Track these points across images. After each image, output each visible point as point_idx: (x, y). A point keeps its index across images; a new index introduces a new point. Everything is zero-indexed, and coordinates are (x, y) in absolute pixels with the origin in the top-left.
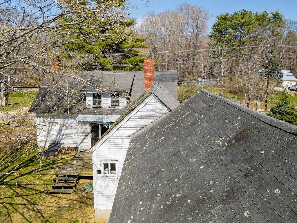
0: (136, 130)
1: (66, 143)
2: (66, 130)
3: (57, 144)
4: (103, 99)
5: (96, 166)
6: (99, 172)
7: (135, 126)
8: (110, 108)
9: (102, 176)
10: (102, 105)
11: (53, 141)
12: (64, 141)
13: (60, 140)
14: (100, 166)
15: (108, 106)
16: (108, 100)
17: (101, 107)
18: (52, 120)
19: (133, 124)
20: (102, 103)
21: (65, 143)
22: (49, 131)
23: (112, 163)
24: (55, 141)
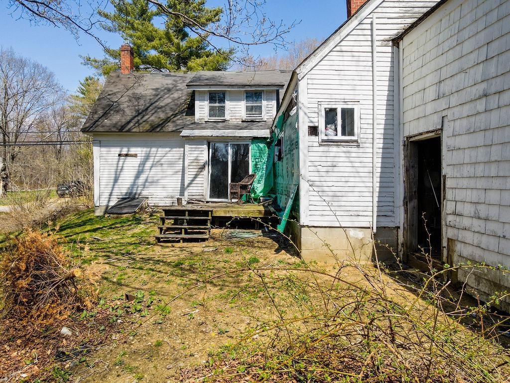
0: (403, 25)
1: (153, 196)
2: (152, 171)
3: (134, 198)
4: (228, 104)
5: (305, 114)
6: (314, 131)
7: (401, 15)
8: (243, 121)
9: (320, 141)
10: (227, 117)
11: (124, 194)
12: (147, 194)
13: (139, 191)
14: (316, 115)
15: (239, 117)
16: (240, 106)
17: (224, 121)
18: (125, 151)
19: (397, 10)
20: (227, 112)
21: (150, 197)
22: (118, 173)
23: (345, 107)
24: (131, 193)
